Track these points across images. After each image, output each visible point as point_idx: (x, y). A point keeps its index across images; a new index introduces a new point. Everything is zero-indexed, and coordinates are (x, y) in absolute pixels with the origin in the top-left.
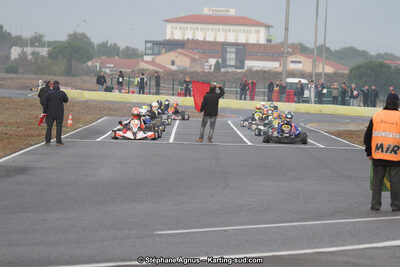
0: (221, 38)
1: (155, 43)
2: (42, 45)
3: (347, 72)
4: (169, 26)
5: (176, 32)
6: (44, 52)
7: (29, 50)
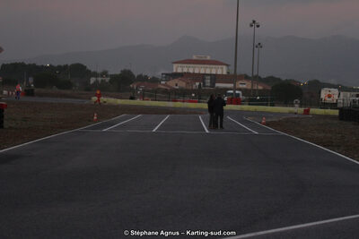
0: (202, 72)
1: (167, 74)
2: (107, 76)
3: (270, 88)
4: (175, 66)
5: (179, 69)
6: (107, 80)
7: (100, 79)
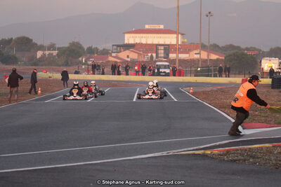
0: (156, 42)
1: (118, 46)
2: (55, 49)
5: (130, 39)
6: (55, 53)
7: (47, 53)
